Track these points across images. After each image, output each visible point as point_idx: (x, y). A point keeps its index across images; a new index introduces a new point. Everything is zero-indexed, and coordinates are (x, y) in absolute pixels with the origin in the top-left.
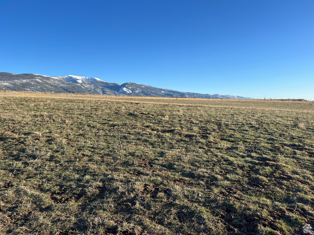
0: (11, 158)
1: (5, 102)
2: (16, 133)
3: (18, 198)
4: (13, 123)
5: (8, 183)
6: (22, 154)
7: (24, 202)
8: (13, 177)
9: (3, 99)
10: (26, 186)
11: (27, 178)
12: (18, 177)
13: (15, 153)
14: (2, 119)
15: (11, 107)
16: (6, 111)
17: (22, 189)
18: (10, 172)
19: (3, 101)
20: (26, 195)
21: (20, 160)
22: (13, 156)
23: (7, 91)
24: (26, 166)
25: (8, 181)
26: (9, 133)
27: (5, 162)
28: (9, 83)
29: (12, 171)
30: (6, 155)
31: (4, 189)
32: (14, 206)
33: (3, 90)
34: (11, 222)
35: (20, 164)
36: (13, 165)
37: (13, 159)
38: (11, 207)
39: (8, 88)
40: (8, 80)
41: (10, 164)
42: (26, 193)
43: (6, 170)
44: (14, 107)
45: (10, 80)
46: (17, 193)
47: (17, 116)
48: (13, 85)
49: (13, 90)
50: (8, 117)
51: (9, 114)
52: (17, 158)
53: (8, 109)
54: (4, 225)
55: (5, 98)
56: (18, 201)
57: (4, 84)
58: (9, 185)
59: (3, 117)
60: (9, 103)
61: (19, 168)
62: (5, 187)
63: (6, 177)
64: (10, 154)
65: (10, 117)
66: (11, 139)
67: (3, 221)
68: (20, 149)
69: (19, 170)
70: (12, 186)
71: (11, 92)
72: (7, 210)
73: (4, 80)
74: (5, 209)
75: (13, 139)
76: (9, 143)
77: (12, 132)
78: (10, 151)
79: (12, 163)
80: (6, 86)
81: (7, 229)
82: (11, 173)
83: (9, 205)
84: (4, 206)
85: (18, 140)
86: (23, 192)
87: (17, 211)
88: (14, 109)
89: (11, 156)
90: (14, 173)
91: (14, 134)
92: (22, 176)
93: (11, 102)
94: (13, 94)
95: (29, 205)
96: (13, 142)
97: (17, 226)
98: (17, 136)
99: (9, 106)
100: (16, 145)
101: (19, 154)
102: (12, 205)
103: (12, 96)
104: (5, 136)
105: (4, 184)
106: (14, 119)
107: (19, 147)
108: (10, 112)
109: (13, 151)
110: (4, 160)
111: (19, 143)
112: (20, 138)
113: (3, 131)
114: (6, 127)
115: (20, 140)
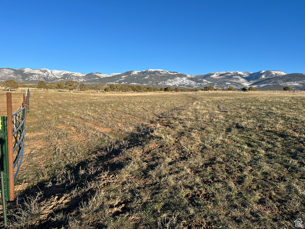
0: (288, 154)
1: (292, 101)
2: (297, 132)
3: (289, 194)
4: (296, 122)
5: (282, 177)
6: (299, 153)
7: (293, 200)
8: (288, 173)
9: (291, 99)
10: (298, 185)
11: (300, 178)
12: (291, 174)
13: (293, 151)
14: (287, 118)
15: (297, 107)
16: (291, 110)
17: (294, 187)
18: (285, 167)
19: (290, 101)
20: (296, 193)
21: (297, 159)
22: (291, 153)
23: (296, 91)
24: (302, 166)
25: (282, 175)
26: (291, 131)
27: (282, 158)
28: (299, 83)
29: (287, 167)
30: (284, 151)
31: (278, 181)
32: (283, 199)
33: (292, 90)
34: (278, 213)
35: (296, 163)
36: (289, 162)
37: (290, 157)
38: (281, 199)
39: (297, 88)
40: (298, 81)
41: (287, 160)
42: (296, 192)
43: (282, 164)
44: (300, 106)
45: (300, 80)
46: (288, 188)
47: (301, 116)
48: (303, 85)
49: (302, 90)
50: (292, 116)
51: (294, 114)
52: (294, 157)
53: (294, 109)
54: (272, 212)
55: (293, 98)
56: (287, 196)
57: (294, 84)
58: (282, 179)
59: (288, 116)
60: (296, 102)
61: (295, 166)
62: (278, 179)
63: (281, 171)
64: (288, 151)
65: (294, 116)
66: (292, 137)
67: (271, 209)
68: (299, 148)
69: (294, 167)
70: (285, 181)
71: (300, 92)
72: (277, 201)
73: (294, 81)
74: (275, 199)
75: (294, 137)
76: (289, 141)
77: (294, 130)
78: (288, 148)
79: (288, 159)
80: (296, 86)
81: (274, 217)
82: (286, 169)
83: (279, 197)
84: (274, 196)
85: (298, 139)
86: (294, 189)
87: (286, 205)
88: (299, 109)
89: (288, 153)
90: (289, 169)
91: (295, 133)
92: (296, 175)
93: (297, 101)
94: (301, 94)
95: (298, 205)
96: (293, 140)
97: (283, 219)
98: (297, 135)
99: (295, 106)
100: (295, 143)
101: (297, 152)
102: (282, 197)
103: (300, 95)
104: (286, 133)
105: (278, 176)
106: (298, 118)
107: (298, 146)
108: (295, 111)
109: (291, 148)
110: (282, 155)
111: (299, 142)
112: (300, 137)
113: (285, 129)
114: (288, 125)
115: (300, 139)
